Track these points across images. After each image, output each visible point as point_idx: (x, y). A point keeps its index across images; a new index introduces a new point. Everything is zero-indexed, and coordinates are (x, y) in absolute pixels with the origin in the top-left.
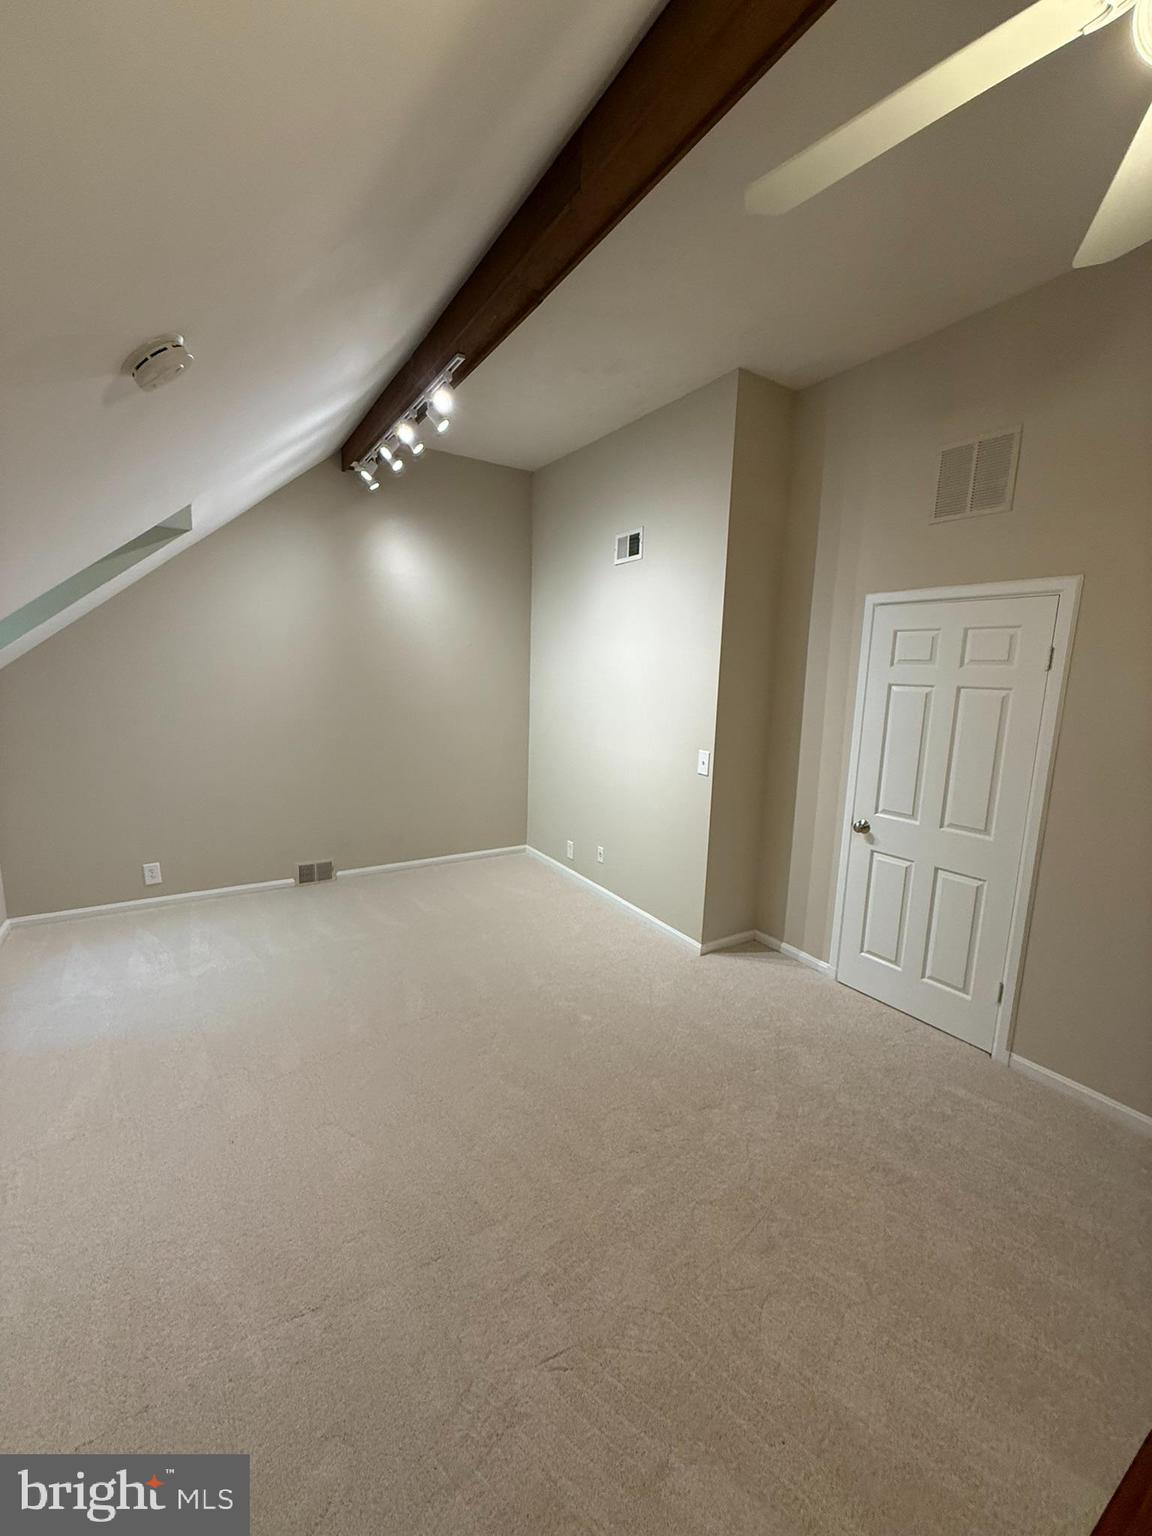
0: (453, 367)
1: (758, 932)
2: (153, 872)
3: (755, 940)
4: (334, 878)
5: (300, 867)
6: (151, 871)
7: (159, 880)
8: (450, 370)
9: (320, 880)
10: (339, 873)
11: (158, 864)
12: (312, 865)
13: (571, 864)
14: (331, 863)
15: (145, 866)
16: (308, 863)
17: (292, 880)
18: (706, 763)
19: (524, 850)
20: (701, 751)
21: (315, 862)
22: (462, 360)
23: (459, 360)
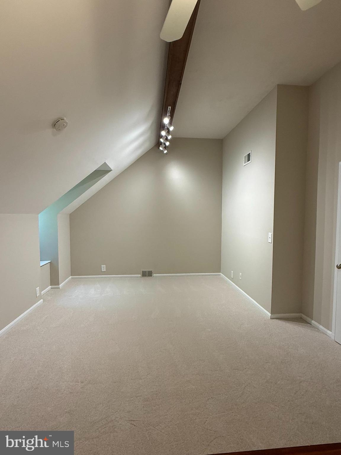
0: (169, 110)
1: (303, 315)
2: (104, 268)
3: (301, 318)
4: (152, 276)
5: (142, 271)
6: (103, 267)
7: (105, 270)
8: (169, 111)
9: (148, 276)
10: (154, 275)
11: (105, 265)
12: (146, 271)
13: (232, 280)
14: (152, 271)
15: (102, 266)
16: (145, 270)
17: (140, 275)
18: (271, 238)
19: (220, 275)
20: (269, 233)
21: (147, 270)
22: (170, 107)
23: (170, 108)
